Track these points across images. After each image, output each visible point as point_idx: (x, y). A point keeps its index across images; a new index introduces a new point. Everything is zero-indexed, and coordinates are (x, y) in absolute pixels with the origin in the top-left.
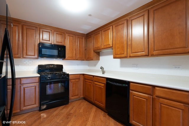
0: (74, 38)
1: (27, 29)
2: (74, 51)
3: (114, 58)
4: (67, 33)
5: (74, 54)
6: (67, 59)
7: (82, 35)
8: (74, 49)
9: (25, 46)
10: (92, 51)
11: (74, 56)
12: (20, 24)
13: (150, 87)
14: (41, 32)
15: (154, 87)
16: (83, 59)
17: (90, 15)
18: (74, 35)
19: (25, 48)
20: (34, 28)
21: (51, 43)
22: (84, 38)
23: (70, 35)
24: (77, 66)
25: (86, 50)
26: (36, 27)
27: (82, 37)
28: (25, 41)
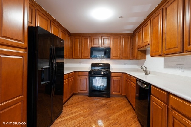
0: (119, 39)
1: (84, 38)
2: (119, 51)
3: (151, 57)
4: (112, 36)
5: (119, 54)
6: (112, 59)
7: (128, 35)
8: (119, 50)
9: (83, 50)
10: (136, 50)
11: (119, 55)
12: (80, 36)
13: (165, 93)
14: (93, 39)
15: (169, 93)
16: (129, 58)
17: (121, 17)
18: (120, 36)
19: (83, 52)
20: (88, 37)
21: (99, 46)
22: (130, 37)
23: (115, 37)
24: (124, 65)
25: (132, 49)
26: (90, 36)
27: (127, 37)
28: (83, 47)
